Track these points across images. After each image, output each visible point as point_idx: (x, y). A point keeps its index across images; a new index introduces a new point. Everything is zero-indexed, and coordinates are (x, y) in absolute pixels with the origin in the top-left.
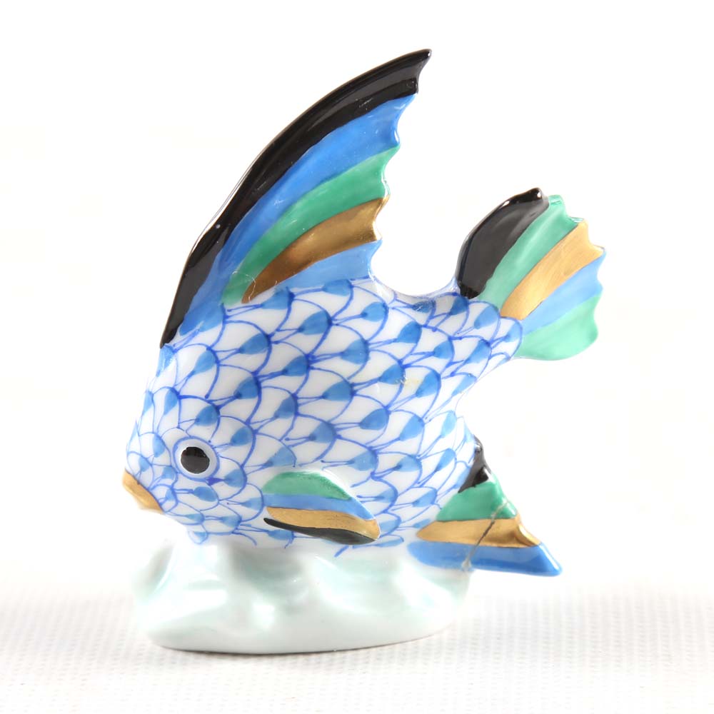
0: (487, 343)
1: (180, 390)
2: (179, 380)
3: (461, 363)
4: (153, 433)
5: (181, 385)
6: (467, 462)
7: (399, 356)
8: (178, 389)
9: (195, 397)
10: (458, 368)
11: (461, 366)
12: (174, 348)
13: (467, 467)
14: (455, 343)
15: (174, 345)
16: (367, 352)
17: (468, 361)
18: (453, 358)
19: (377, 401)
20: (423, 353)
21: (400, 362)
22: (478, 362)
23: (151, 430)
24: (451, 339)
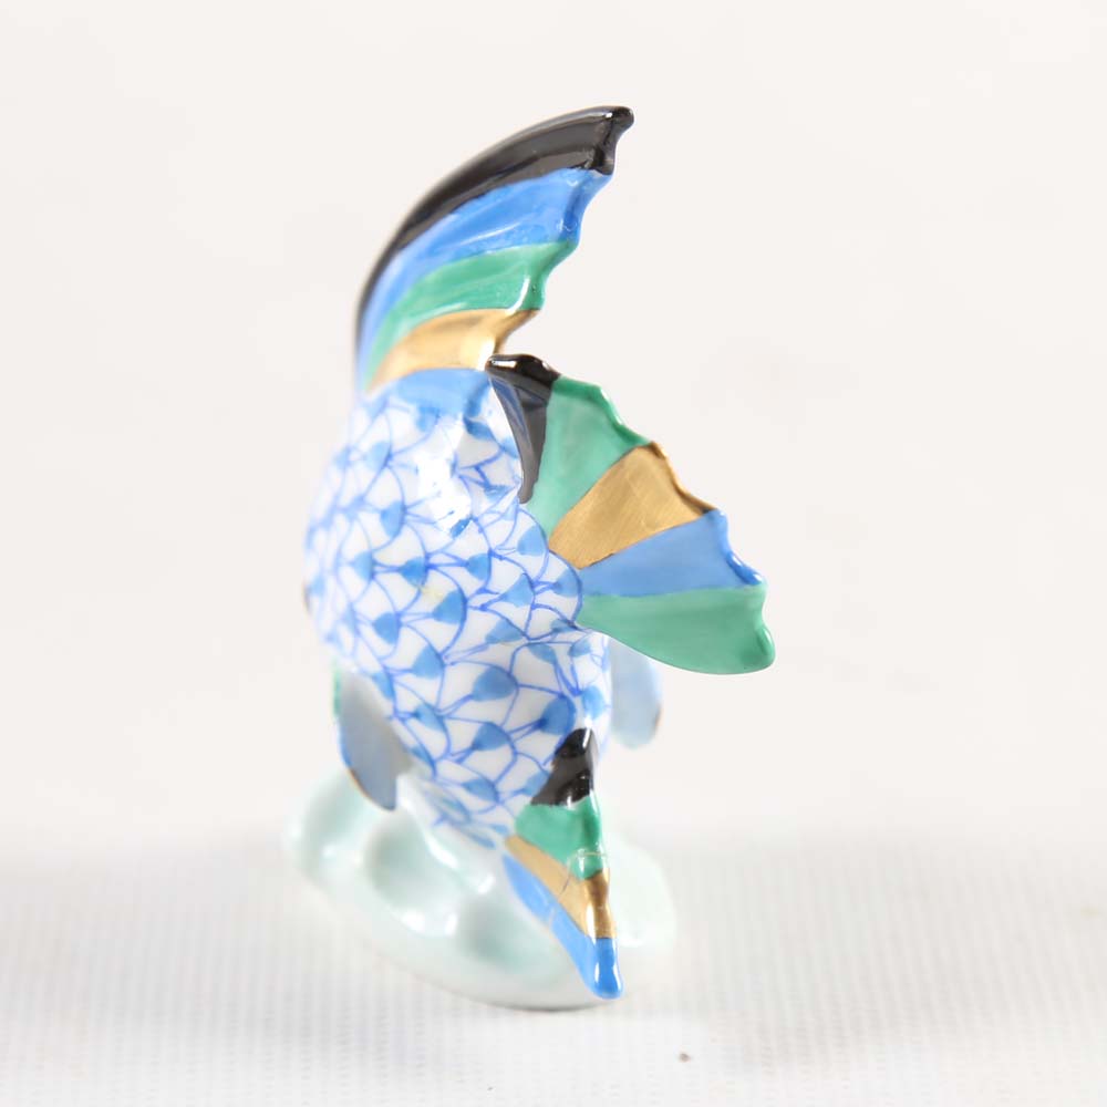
0: (531, 584)
3: (497, 596)
6: (542, 762)
7: (431, 548)
10: (490, 602)
11: (495, 601)
13: (543, 771)
14: (495, 562)
16: (402, 522)
17: (504, 597)
18: (487, 583)
19: (389, 598)
20: (455, 557)
21: (428, 556)
22: (517, 606)
24: (491, 554)
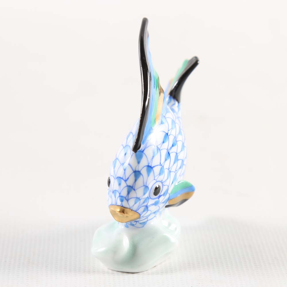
1: (151, 165)
2: (149, 162)
4: (144, 186)
5: (151, 163)
8: (150, 165)
9: (157, 165)
12: (142, 150)
15: (142, 149)
23: (143, 185)
